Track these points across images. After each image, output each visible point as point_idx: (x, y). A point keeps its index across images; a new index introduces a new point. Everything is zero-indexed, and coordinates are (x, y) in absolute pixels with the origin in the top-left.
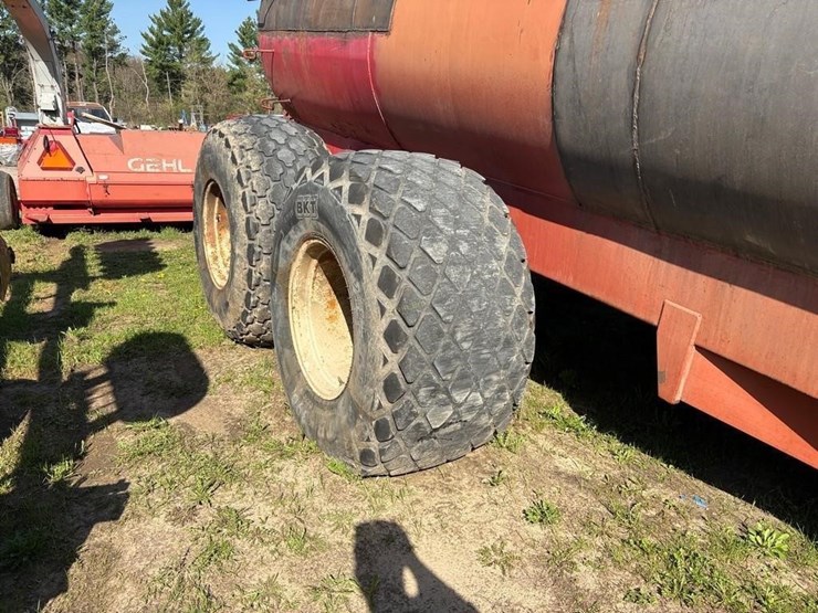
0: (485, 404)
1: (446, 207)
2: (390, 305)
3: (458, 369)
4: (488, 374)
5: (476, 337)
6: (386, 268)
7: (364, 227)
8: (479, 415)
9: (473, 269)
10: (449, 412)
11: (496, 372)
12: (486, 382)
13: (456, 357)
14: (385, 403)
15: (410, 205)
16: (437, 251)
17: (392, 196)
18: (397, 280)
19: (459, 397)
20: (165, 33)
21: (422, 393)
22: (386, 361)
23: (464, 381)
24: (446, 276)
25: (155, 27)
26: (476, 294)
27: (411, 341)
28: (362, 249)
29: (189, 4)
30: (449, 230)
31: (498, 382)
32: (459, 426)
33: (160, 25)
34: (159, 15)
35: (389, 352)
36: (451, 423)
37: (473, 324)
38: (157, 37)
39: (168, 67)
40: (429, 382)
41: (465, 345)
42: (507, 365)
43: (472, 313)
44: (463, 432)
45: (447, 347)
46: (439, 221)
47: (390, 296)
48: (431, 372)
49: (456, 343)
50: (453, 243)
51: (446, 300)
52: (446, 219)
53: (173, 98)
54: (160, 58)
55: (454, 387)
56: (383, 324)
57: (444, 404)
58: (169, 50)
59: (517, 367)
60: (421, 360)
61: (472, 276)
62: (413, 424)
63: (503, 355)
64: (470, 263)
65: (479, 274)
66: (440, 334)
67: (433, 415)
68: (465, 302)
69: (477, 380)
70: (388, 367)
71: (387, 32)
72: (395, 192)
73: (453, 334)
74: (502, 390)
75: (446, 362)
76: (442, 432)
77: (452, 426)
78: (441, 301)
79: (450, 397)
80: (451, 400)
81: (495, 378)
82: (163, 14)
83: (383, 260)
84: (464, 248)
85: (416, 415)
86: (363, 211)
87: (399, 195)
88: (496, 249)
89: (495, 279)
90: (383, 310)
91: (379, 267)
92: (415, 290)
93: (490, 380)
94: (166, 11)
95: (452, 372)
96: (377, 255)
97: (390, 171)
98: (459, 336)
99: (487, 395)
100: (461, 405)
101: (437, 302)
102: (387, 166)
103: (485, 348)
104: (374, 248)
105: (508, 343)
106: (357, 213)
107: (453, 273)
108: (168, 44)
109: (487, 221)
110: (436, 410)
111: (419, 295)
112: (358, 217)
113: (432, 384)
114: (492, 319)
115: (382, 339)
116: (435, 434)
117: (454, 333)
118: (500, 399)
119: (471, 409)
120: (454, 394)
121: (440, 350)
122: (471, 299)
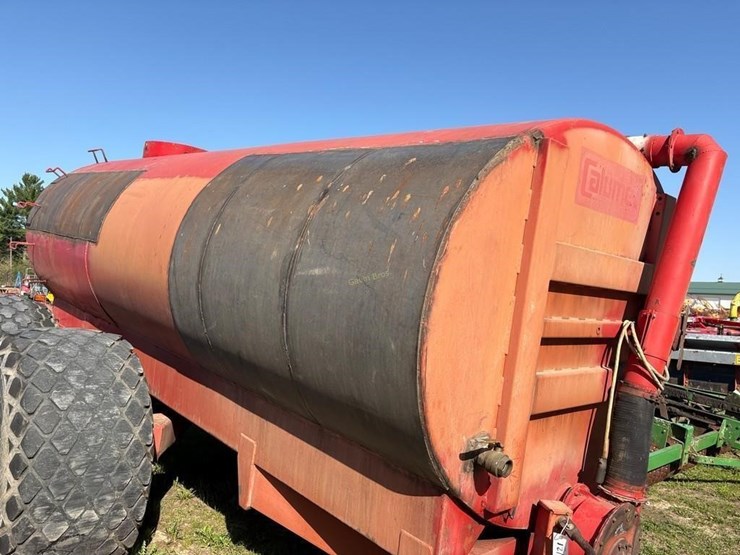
0: (101, 520)
1: (83, 369)
2: (16, 442)
3: (72, 491)
4: (101, 495)
5: (90, 465)
6: (18, 414)
7: (10, 383)
8: (97, 529)
9: (94, 414)
10: (64, 527)
11: (110, 492)
12: (100, 501)
13: (70, 481)
14: (8, 522)
15: (50, 368)
16: (62, 401)
17: (38, 362)
18: (23, 423)
19: (73, 514)
20: (15, 204)
21: (38, 511)
22: (9, 487)
23: (78, 501)
24: (68, 419)
25: (6, 199)
26: (93, 432)
27: (30, 470)
28: (5, 400)
29: (43, 182)
30: (80, 386)
31: (112, 501)
32: (77, 539)
33: (11, 197)
34: (11, 189)
35: (12, 479)
36: (68, 537)
37: (88, 455)
38: (6, 206)
39: (12, 232)
40: (43, 502)
41: (79, 472)
42: (122, 488)
43: (88, 447)
44: (83, 545)
45: (62, 474)
46: (72, 380)
47: (17, 435)
48: (46, 493)
49: (70, 469)
50: (80, 395)
51: (64, 437)
52: (79, 378)
53: (14, 260)
54: (6, 225)
55: (67, 506)
56: (9, 458)
57: (59, 520)
58: (17, 218)
59: (133, 489)
60: (37, 484)
61: (93, 419)
62: (30, 538)
63: (117, 480)
64: (92, 409)
65: (99, 417)
66: (56, 464)
67: (48, 530)
68: (82, 439)
69: (90, 499)
70: (11, 491)
71: (96, 243)
72: (43, 358)
73: (68, 464)
74: (118, 508)
75: (59, 485)
76: (60, 544)
77: (70, 539)
78: (59, 438)
79: (64, 514)
80: (65, 517)
81: (109, 498)
82: (15, 188)
83: (17, 408)
84: (89, 398)
85: (33, 531)
86: (12, 373)
87: (44, 361)
88: (119, 399)
89: (115, 421)
90: (11, 446)
91: (13, 413)
92: (39, 430)
93: (103, 500)
94: (19, 186)
95: (67, 494)
96: (14, 405)
97: (46, 344)
98: (73, 465)
99: (102, 512)
100: (77, 520)
101: (56, 439)
102: (44, 341)
103: (98, 473)
104: (13, 399)
105: (122, 469)
106: (8, 373)
107: (75, 417)
108: (16, 214)
109: (118, 379)
110: (51, 526)
111: (41, 433)
112: (8, 377)
113: (47, 504)
114: (108, 450)
115: (8, 470)
116: (54, 547)
117: (70, 462)
118: (116, 516)
119: (87, 524)
120: (68, 512)
121: (55, 476)
122: (88, 435)
